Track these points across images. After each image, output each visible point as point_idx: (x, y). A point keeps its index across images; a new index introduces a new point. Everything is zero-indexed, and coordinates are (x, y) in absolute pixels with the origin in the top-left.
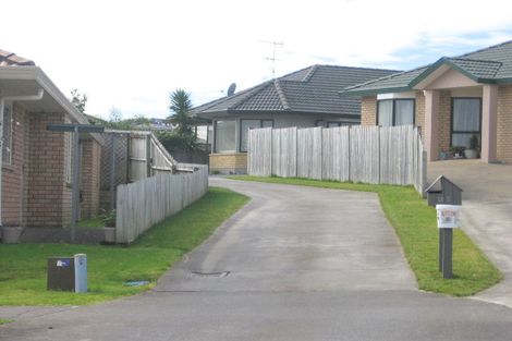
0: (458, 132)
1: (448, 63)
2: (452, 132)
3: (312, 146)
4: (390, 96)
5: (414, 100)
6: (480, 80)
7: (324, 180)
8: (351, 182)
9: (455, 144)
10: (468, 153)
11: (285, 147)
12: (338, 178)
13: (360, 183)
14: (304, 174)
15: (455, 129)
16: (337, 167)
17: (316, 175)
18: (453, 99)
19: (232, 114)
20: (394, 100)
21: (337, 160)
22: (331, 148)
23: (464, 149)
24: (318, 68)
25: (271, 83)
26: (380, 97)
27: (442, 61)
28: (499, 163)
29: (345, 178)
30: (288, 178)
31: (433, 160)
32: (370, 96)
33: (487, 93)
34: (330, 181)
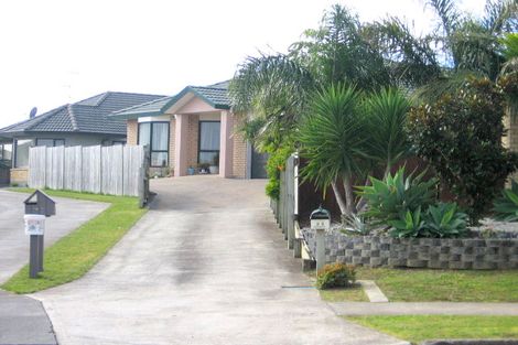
0: (204, 151)
1: (193, 92)
2: (199, 151)
3: (74, 162)
4: (149, 119)
5: (169, 123)
6: (217, 106)
7: (83, 192)
8: (102, 194)
9: (202, 162)
10: (212, 169)
11: (55, 163)
12: (92, 190)
13: (109, 195)
14: (69, 187)
15: (202, 148)
16: (92, 181)
17: (77, 188)
18: (200, 123)
19: (28, 134)
20: (152, 123)
21: (92, 175)
22: (88, 164)
23: (209, 165)
24: (110, 95)
25: (66, 107)
26: (140, 120)
27: (187, 90)
28: (233, 177)
29: (98, 191)
30: (58, 190)
31: (182, 175)
32: (133, 119)
33: (224, 116)
34: (87, 193)
